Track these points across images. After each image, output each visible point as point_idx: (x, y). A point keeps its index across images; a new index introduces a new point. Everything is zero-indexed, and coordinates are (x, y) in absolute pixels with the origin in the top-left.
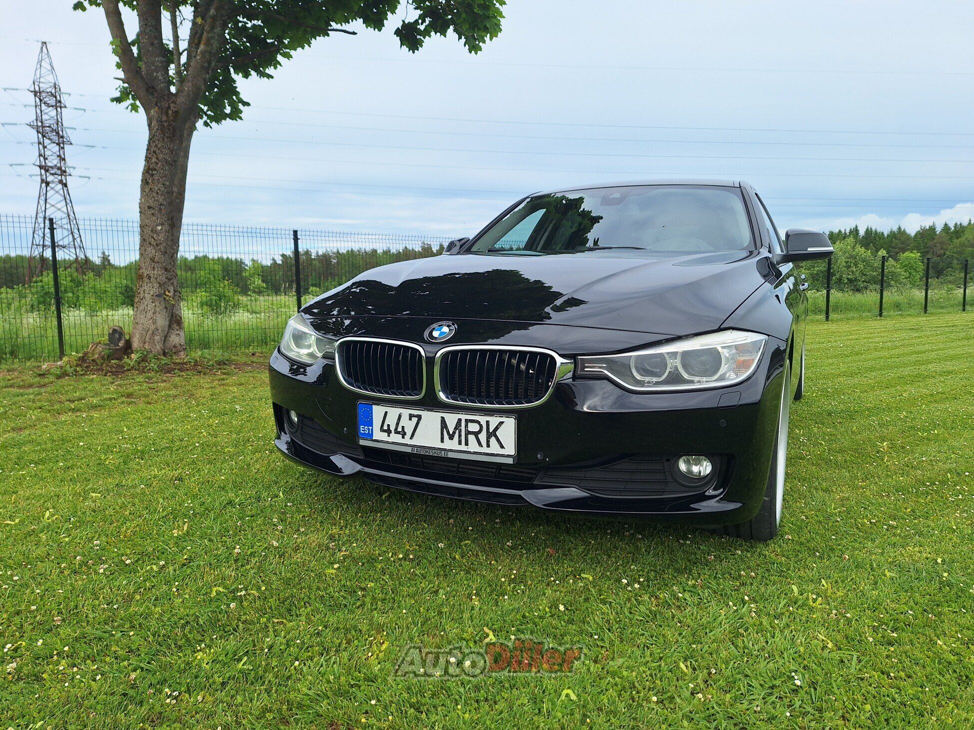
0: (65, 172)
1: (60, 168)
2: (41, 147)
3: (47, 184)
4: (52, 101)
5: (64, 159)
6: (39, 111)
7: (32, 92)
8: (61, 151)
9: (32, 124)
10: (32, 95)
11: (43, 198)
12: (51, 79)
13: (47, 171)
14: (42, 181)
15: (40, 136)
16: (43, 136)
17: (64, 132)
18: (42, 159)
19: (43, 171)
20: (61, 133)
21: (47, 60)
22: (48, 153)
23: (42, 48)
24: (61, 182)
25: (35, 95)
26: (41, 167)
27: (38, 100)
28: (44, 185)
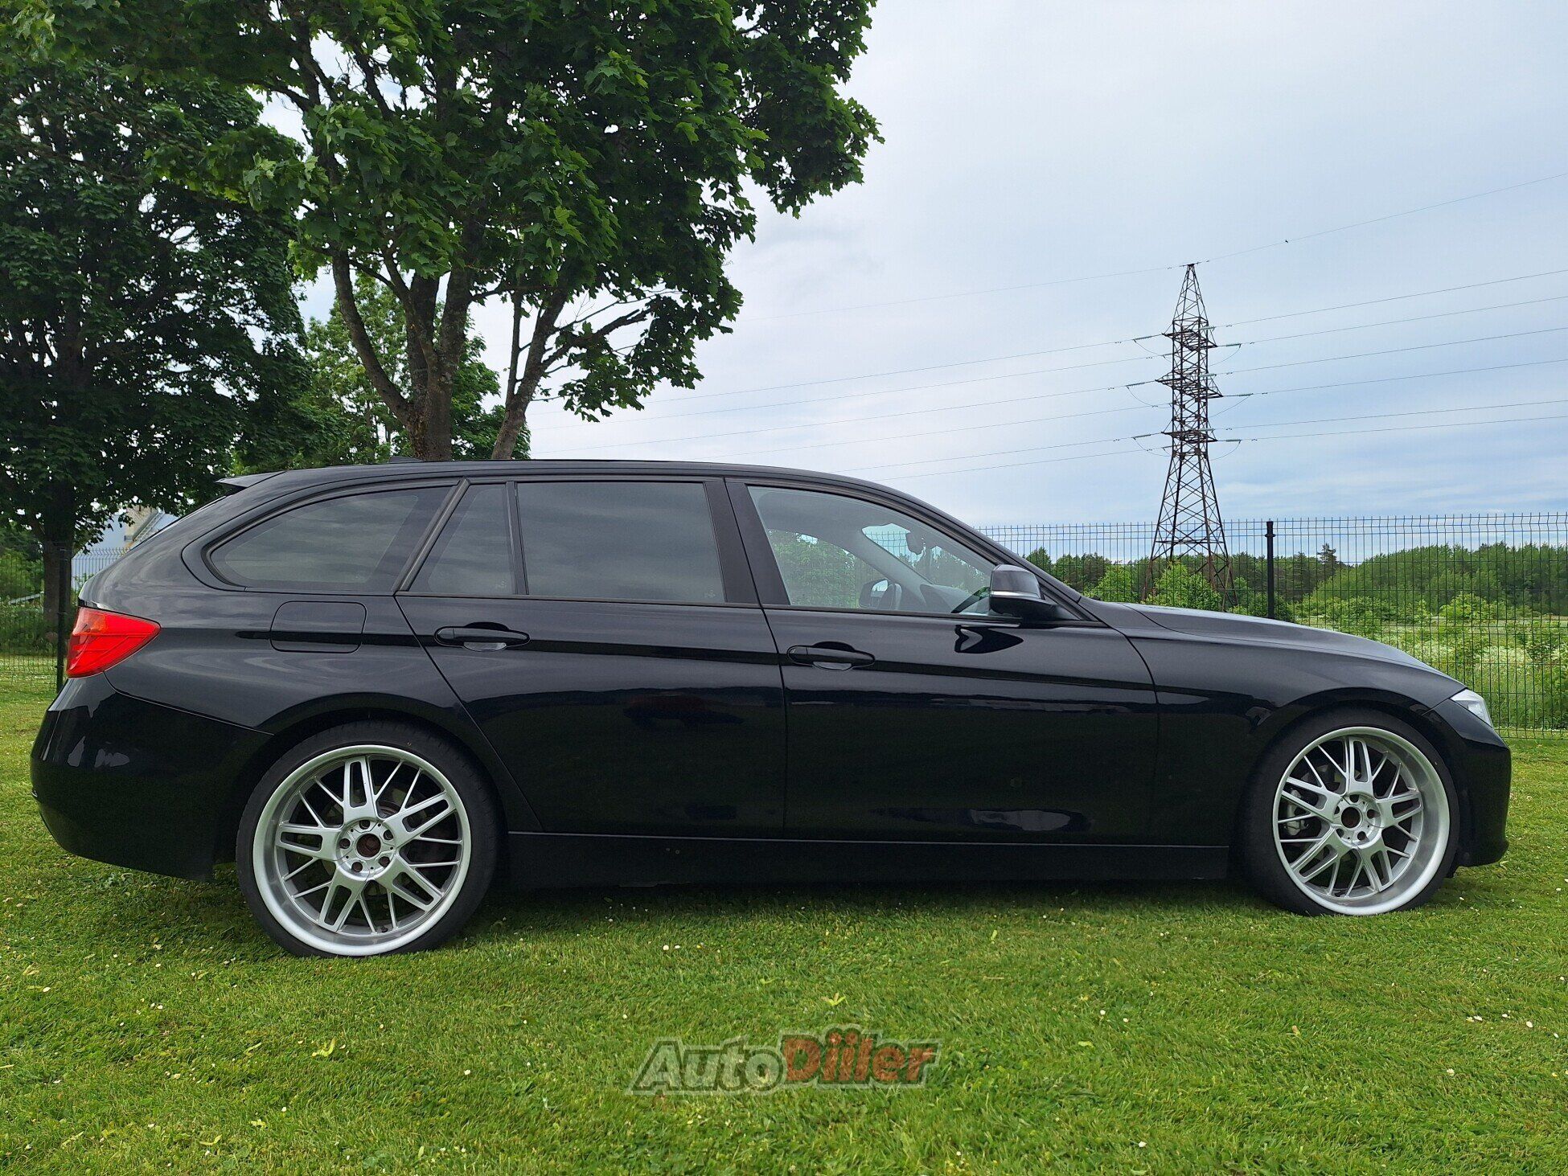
0: (1206, 436)
1: (1197, 433)
2: (1177, 407)
3: (1182, 456)
4: (1194, 343)
5: (1206, 420)
6: (1178, 360)
7: (1169, 335)
8: (1201, 410)
9: (1165, 378)
10: (1169, 340)
11: (1174, 477)
12: (1194, 312)
13: (1182, 439)
14: (1174, 453)
15: (1177, 392)
16: (1182, 392)
17: (1209, 381)
18: (1177, 423)
19: (1177, 441)
20: (1203, 384)
21: (1193, 288)
22: (1186, 414)
23: (1188, 272)
24: (1197, 452)
25: (1174, 339)
26: (1173, 435)
27: (1178, 345)
28: (1176, 459)
